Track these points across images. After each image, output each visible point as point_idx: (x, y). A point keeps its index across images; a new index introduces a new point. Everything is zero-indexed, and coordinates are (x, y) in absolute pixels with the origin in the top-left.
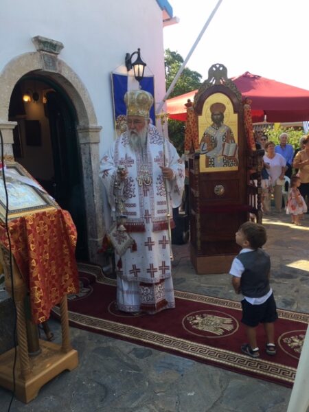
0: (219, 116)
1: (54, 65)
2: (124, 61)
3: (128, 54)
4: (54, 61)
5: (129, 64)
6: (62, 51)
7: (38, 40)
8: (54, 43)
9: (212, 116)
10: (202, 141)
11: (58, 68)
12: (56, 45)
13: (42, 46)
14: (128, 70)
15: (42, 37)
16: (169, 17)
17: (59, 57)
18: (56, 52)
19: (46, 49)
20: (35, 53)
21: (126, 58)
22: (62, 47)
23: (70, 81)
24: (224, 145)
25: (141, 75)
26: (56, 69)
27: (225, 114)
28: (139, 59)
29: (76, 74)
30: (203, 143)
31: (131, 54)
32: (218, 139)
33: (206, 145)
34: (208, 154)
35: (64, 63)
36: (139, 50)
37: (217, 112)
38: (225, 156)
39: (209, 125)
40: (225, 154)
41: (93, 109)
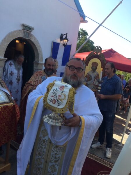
0: (95, 68)
1: (29, 36)
2: (60, 37)
3: (62, 34)
4: (29, 34)
5: (62, 38)
6: (33, 31)
7: (23, 25)
8: (30, 27)
9: (92, 67)
10: (86, 76)
11: (30, 37)
12: (31, 28)
13: (25, 28)
14: (61, 41)
15: (25, 25)
16: (83, 20)
17: (31, 33)
18: (30, 31)
19: (26, 29)
20: (21, 30)
21: (61, 36)
22: (33, 29)
23: (35, 43)
24: (94, 80)
25: (66, 44)
26: (29, 38)
27: (97, 67)
28: (66, 37)
29: (37, 40)
30: (86, 78)
31: (63, 34)
32: (93, 77)
33: (87, 78)
34: (87, 83)
35: (33, 35)
36: (67, 33)
37: (94, 66)
38: (94, 85)
39: (90, 71)
40: (94, 84)
41: (42, 55)
